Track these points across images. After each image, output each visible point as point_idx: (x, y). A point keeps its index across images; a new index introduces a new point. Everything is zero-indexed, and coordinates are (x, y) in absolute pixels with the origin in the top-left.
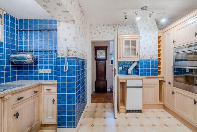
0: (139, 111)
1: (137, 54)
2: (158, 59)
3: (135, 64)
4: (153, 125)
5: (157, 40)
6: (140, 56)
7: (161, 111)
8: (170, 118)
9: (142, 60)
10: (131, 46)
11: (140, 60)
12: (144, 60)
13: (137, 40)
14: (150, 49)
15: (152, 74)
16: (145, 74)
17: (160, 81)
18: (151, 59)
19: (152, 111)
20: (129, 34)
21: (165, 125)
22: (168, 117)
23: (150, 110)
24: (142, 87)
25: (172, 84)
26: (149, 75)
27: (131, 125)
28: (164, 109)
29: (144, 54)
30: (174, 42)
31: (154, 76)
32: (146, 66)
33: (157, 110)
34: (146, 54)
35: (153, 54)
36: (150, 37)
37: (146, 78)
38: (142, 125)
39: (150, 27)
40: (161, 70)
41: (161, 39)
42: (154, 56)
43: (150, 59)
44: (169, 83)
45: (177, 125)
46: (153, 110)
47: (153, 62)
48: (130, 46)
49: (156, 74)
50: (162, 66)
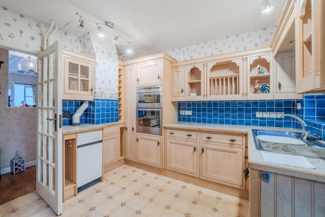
0: (99, 180)
1: (92, 90)
2: (119, 99)
3: (85, 106)
4: (123, 189)
5: (117, 73)
6: (95, 93)
7: (124, 168)
8: (135, 171)
9: (99, 100)
10: (81, 74)
11: (97, 100)
12: (102, 100)
13: (90, 66)
14: (110, 84)
15: (112, 121)
16: (103, 121)
17: (121, 128)
18: (111, 99)
19: (113, 173)
20: (72, 51)
21: (134, 181)
22: (133, 171)
23: (110, 173)
24: (101, 141)
25: (135, 130)
26: (108, 121)
27: (95, 208)
28: (125, 164)
29: (102, 91)
30: (138, 80)
31: (114, 123)
32: (104, 109)
33: (119, 169)
34: (104, 90)
35: (113, 92)
36: (110, 67)
37: (108, 126)
38: (110, 197)
39: (110, 53)
40: (122, 114)
41: (122, 73)
42: (114, 95)
43: (109, 98)
44: (133, 129)
45: (144, 175)
46: (114, 171)
47: (112, 104)
48: (79, 75)
49: (117, 120)
50: (122, 108)
